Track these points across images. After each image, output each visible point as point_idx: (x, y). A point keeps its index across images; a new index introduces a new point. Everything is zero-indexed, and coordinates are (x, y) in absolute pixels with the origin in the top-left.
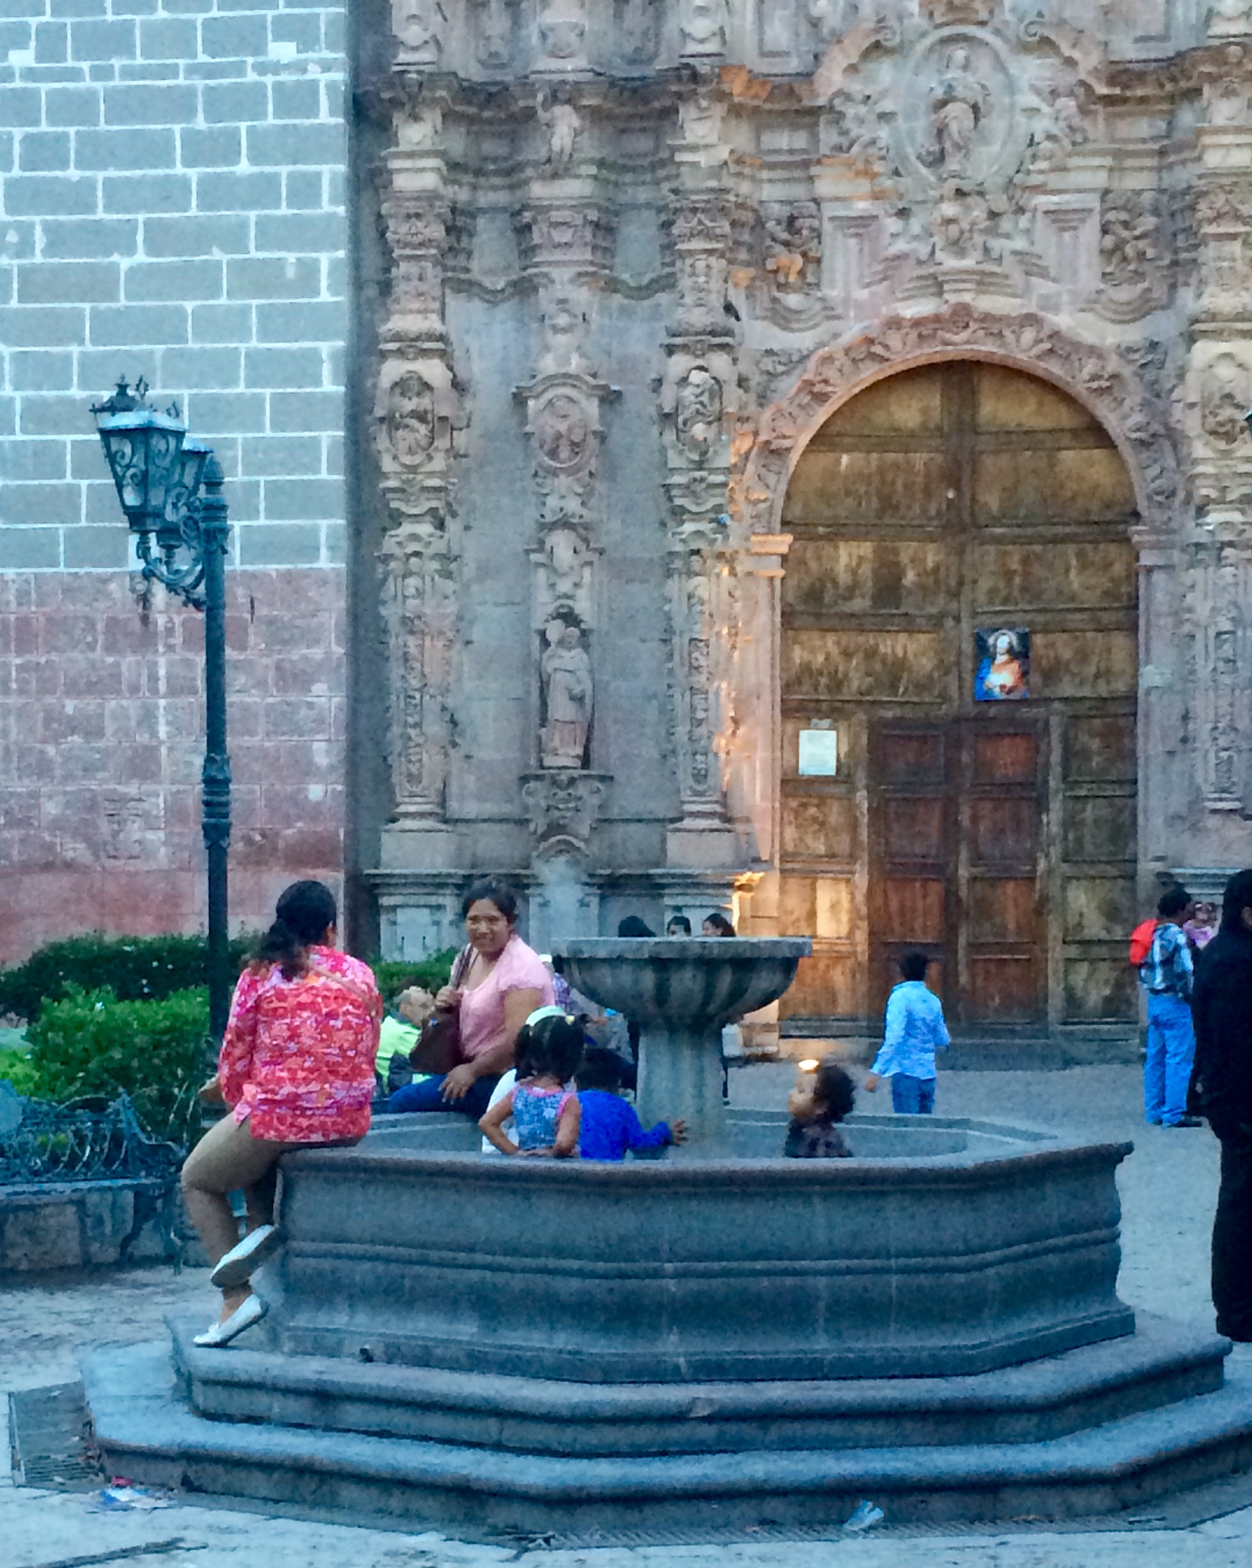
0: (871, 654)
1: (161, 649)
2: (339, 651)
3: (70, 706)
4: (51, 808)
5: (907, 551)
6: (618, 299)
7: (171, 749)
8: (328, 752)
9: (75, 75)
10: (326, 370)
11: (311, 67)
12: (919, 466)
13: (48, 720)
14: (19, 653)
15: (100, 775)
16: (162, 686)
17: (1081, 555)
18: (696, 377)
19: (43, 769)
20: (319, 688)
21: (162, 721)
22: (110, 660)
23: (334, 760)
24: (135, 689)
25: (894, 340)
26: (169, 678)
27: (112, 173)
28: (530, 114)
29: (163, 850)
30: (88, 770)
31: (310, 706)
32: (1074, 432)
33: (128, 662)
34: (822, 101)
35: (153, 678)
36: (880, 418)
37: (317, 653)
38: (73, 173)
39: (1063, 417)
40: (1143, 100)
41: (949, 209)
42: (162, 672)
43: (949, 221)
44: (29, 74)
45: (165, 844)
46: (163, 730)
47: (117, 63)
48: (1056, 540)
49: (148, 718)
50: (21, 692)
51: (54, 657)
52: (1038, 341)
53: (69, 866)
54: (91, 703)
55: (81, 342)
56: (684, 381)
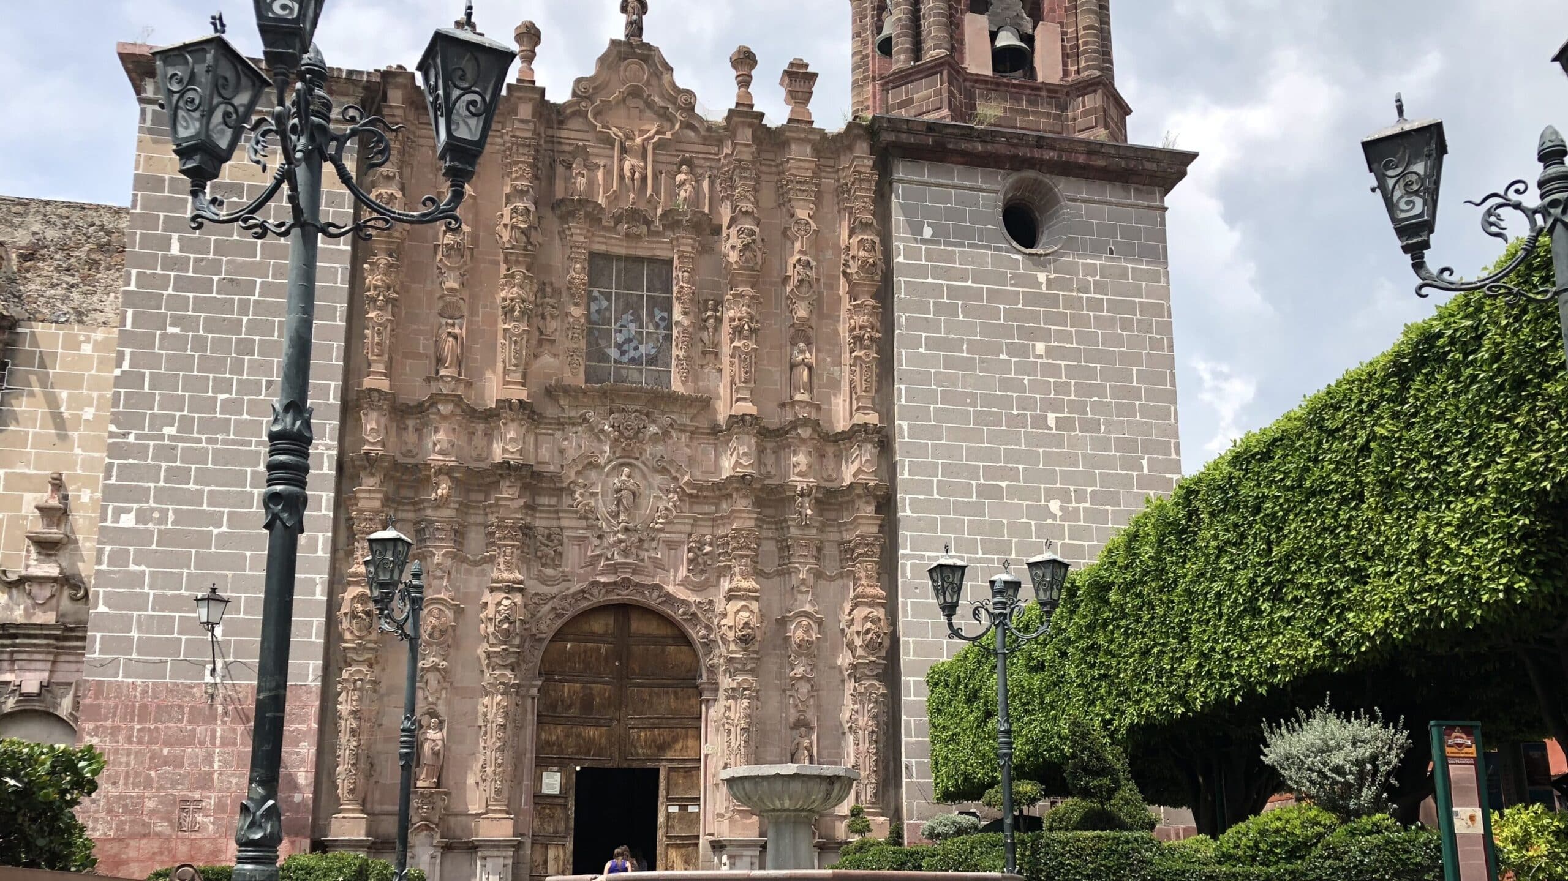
0: (579, 735)
1: (219, 722)
2: (315, 726)
3: (165, 751)
4: (150, 804)
5: (596, 688)
6: (465, 566)
7: (220, 774)
8: (306, 777)
9: (199, 441)
10: (318, 589)
11: (320, 447)
12: (603, 651)
13: (152, 758)
14: (139, 722)
15: (180, 787)
16: (218, 742)
17: (676, 693)
18: (506, 602)
19: (148, 783)
20: (304, 744)
21: (217, 759)
22: (189, 728)
23: (309, 781)
24: (202, 743)
25: (595, 591)
26: (222, 737)
27: (212, 488)
28: (428, 479)
29: (211, 827)
30: (174, 784)
31: (298, 753)
32: (674, 638)
33: (200, 729)
34: (565, 485)
35: (214, 737)
36: (586, 628)
37: (304, 727)
38: (192, 486)
39: (669, 631)
40: (705, 497)
41: (620, 536)
42: (218, 734)
43: (621, 541)
44: (172, 438)
45: (213, 824)
46: (216, 766)
47: (220, 437)
48: (664, 686)
49: (209, 759)
50: (140, 742)
51: (159, 725)
52: (659, 597)
53: (158, 835)
54: (178, 750)
55: (189, 568)
56: (499, 604)
